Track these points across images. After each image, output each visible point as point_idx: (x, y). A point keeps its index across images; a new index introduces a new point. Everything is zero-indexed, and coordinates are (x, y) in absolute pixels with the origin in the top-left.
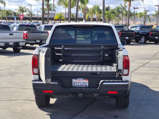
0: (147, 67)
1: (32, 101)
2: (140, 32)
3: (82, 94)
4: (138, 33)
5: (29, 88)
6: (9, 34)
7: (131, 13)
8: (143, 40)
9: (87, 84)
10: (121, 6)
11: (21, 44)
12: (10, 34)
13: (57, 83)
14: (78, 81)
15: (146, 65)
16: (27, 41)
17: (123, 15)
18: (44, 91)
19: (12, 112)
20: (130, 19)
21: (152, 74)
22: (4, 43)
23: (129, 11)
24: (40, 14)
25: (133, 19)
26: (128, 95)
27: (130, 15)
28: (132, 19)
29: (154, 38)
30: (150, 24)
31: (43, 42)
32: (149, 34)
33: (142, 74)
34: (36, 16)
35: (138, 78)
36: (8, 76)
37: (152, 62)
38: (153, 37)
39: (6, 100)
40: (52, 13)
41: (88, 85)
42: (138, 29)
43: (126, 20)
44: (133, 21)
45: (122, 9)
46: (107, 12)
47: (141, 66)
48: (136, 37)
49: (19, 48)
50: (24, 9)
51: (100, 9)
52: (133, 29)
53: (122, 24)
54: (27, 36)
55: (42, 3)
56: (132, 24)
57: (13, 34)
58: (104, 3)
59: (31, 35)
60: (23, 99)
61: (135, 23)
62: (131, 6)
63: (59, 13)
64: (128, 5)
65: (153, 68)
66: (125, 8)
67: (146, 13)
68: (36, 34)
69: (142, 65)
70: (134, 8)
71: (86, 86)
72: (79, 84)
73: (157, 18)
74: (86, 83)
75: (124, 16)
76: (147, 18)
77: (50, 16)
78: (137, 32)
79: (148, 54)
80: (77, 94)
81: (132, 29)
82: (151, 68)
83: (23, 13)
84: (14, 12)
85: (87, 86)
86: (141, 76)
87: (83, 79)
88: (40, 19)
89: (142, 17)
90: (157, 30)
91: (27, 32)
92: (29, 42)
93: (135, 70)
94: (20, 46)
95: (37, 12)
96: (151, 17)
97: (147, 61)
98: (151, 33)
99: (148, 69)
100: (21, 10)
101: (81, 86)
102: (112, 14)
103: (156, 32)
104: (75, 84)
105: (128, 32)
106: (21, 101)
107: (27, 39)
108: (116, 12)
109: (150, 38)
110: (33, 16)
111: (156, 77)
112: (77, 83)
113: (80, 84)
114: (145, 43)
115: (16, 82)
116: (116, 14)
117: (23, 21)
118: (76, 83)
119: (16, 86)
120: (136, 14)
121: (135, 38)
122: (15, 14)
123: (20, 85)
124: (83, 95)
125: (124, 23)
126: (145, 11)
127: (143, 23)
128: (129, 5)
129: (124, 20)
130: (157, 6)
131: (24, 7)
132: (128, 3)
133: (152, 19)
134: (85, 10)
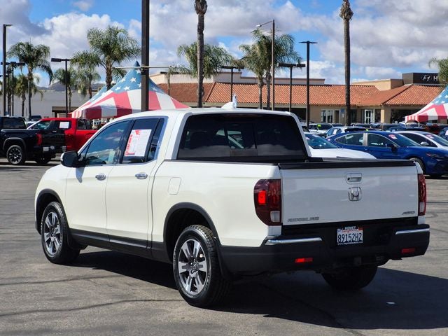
13: (320, 239)
14: (346, 233)
18: (296, 259)
41: (362, 240)
74: (359, 236)
87: (355, 227)
101: (351, 243)
104: (342, 239)
112: (345, 237)
113: (350, 239)
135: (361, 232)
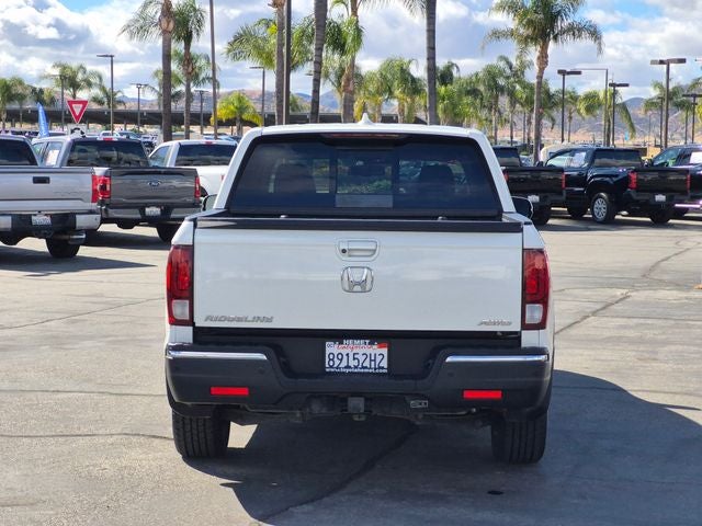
0: (617, 317)
1: (154, 437)
2: (589, 175)
3: (362, 399)
4: (580, 180)
5: (137, 391)
6: (34, 178)
7: (549, 96)
8: (600, 207)
9: (384, 364)
10: (502, 64)
11: (82, 221)
12: (37, 181)
13: (265, 358)
14: (349, 351)
15: (614, 307)
16: (106, 210)
17: (513, 104)
18: (212, 388)
19: (83, 475)
20: (546, 122)
21: (641, 341)
22: (10, 218)
23: (539, 83)
24: (151, 98)
25: (559, 121)
26: (542, 411)
27: (546, 103)
28: (553, 120)
29: (646, 198)
30: (630, 143)
31: (173, 215)
32: (626, 181)
33: (595, 341)
34: (131, 107)
35: (582, 355)
36: (43, 348)
37: (639, 296)
38: (643, 197)
39: (53, 436)
40: (202, 92)
41: (386, 366)
42: (580, 160)
43: (529, 123)
44: (557, 129)
45: (508, 78)
46: (443, 88)
47: (594, 313)
48: (572, 196)
49: (75, 237)
50: (80, 76)
51: (412, 77)
52: (559, 162)
53: (512, 142)
54: (108, 189)
55: (164, 47)
56: (552, 140)
57: (48, 178)
58: (432, 48)
59: (122, 185)
60: (119, 431)
61: (566, 137)
62: (546, 63)
63: (230, 94)
64: (535, 61)
65: (642, 321)
66: (523, 73)
67: (615, 94)
68: (144, 182)
69: (598, 307)
70: (560, 72)
71: (380, 368)
72: (353, 363)
73: (664, 118)
74: (379, 358)
75: (518, 105)
76: (618, 116)
77: (195, 107)
78: (575, 173)
79: (622, 265)
80: (345, 400)
81: (554, 162)
82: (635, 321)
83: (74, 91)
84: (34, 90)
85: (383, 368)
86: (593, 349)
87: (367, 341)
88: (151, 118)
89: (598, 112)
90: (663, 164)
91: (107, 172)
92: (113, 213)
93: (570, 326)
94: (79, 232)
95: (139, 86)
96: (638, 112)
97: (619, 293)
98: (634, 176)
99: (622, 321)
100: (65, 78)
101: (359, 370)
102: (467, 100)
103: (656, 175)
104: (337, 362)
105: (535, 174)
106: (110, 440)
107: (107, 201)
108: (482, 88)
109: (631, 198)
110: (120, 108)
111: (657, 353)
112: (345, 358)
113: (356, 363)
114: (609, 222)
115: (79, 371)
116: (482, 99)
117: (83, 127)
118: (340, 357)
119: (86, 387)
120: (571, 97)
121: (567, 198)
122: (38, 95)
123: (99, 381)
124: (366, 406)
125: (519, 139)
126: (611, 85)
127: (600, 139)
128: (539, 58)
129: (520, 125)
130: (662, 62)
131: (81, 67)
132: (533, 53)
133: (641, 119)
134: (348, 80)
135: (385, 351)
